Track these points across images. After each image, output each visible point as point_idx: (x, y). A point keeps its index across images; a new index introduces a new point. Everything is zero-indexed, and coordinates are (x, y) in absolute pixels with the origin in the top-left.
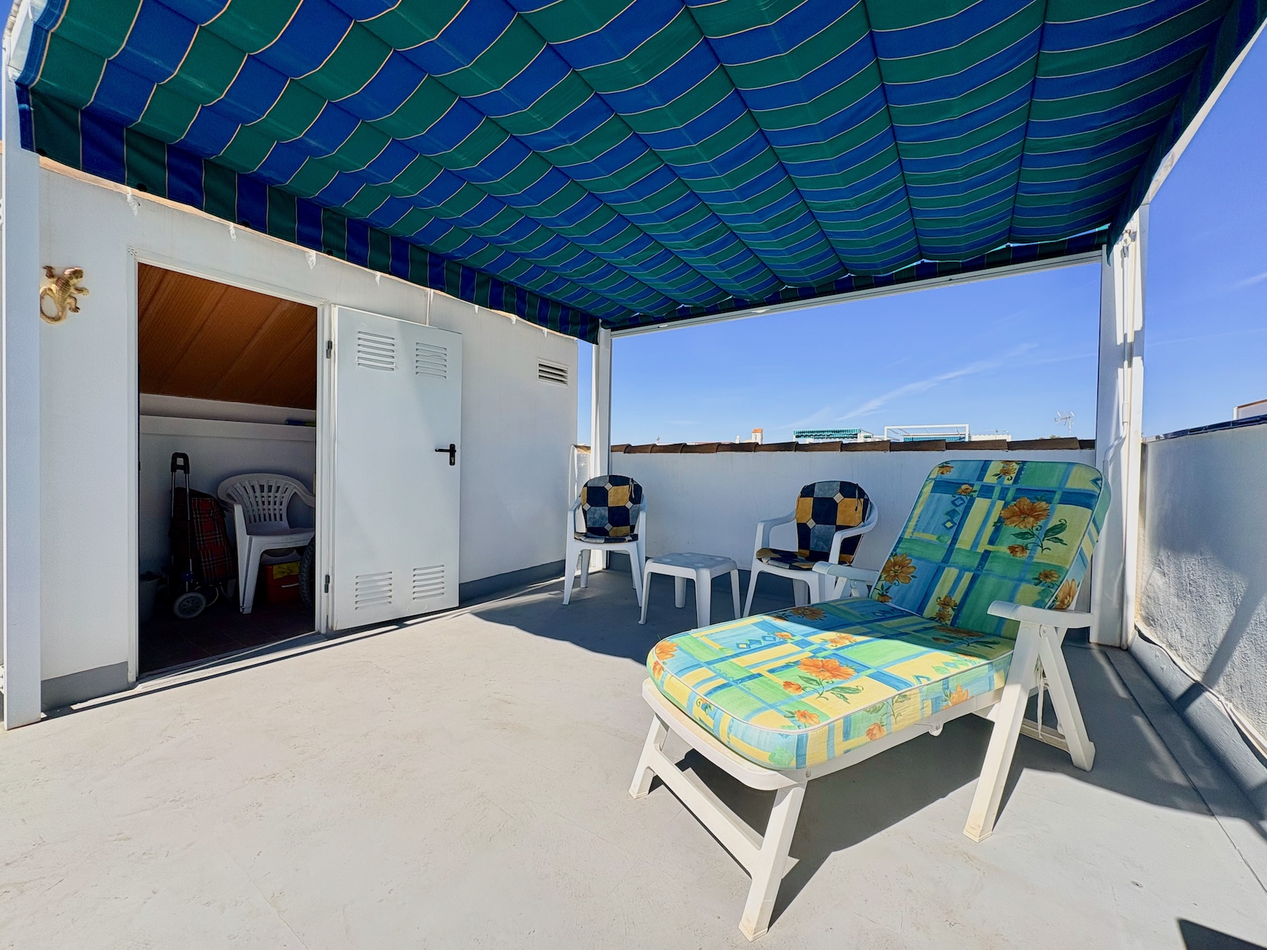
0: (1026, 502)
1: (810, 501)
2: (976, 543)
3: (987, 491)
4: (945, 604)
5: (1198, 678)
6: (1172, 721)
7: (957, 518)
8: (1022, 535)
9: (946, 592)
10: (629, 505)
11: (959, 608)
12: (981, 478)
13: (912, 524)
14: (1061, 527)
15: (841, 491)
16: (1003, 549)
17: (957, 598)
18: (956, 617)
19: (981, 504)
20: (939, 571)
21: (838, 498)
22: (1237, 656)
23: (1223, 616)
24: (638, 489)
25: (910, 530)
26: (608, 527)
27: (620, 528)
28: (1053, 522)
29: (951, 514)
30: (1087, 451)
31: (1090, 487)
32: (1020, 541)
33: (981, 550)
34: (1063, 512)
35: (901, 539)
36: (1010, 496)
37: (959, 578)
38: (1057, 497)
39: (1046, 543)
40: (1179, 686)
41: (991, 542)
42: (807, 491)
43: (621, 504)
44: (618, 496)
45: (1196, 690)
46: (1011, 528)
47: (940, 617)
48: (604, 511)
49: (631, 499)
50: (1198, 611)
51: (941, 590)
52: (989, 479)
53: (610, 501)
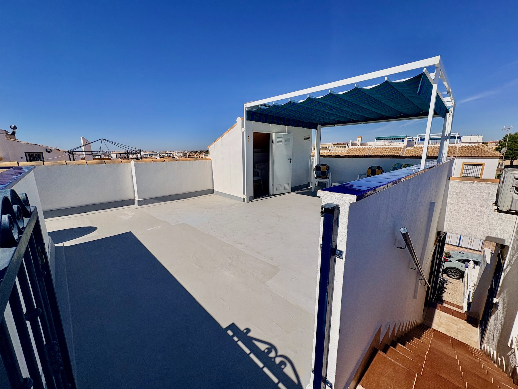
1: (370, 170)
10: (326, 171)
21: (377, 169)
24: (328, 167)
26: (321, 176)
27: (324, 176)
42: (370, 168)
44: (323, 169)
48: (320, 172)
49: (327, 169)
53: (321, 170)
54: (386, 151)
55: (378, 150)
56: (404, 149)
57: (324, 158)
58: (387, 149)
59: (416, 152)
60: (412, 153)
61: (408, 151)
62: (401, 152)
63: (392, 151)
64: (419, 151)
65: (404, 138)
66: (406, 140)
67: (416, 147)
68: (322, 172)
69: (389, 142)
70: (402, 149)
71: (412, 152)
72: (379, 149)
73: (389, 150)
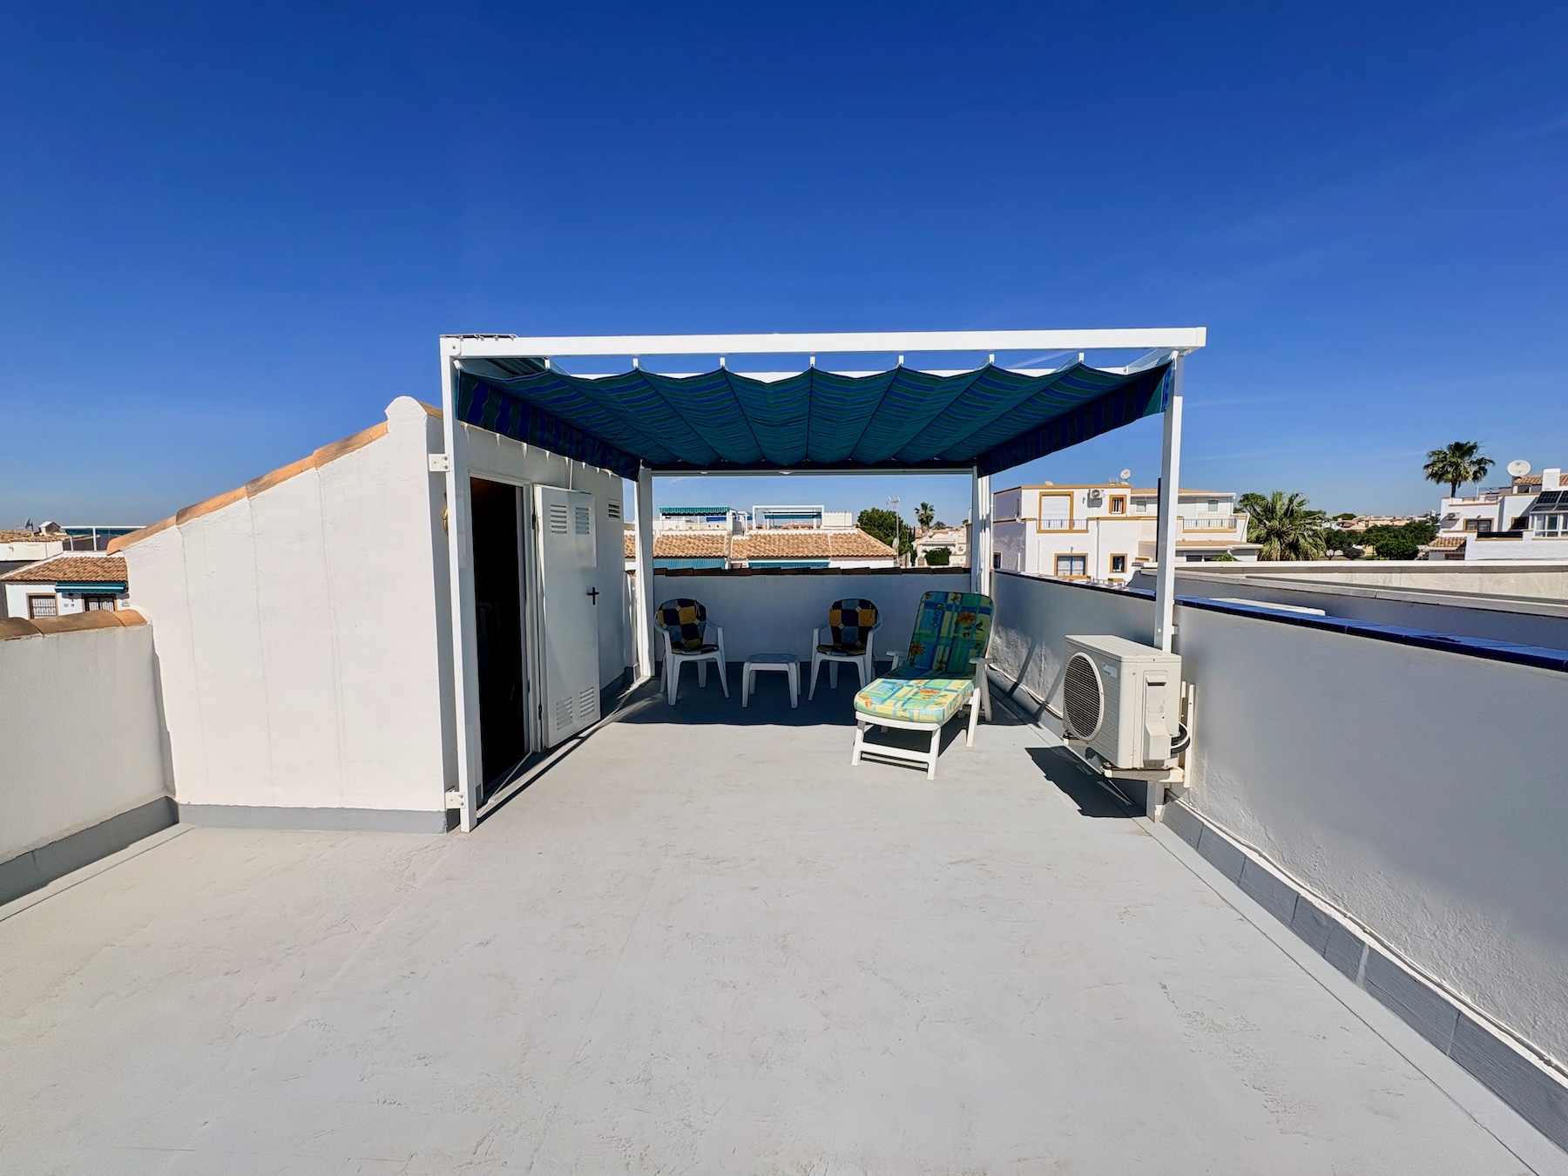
0: (966, 613)
1: (839, 611)
2: (949, 633)
3: (949, 608)
4: (941, 662)
5: (1015, 681)
6: (1009, 700)
7: (939, 621)
8: (967, 628)
9: (940, 657)
10: (697, 622)
11: (947, 664)
12: (946, 601)
13: (918, 625)
14: (981, 624)
15: (860, 605)
16: (961, 635)
17: (945, 659)
18: (946, 668)
19: (948, 614)
20: (935, 647)
21: (858, 609)
22: (1029, 668)
23: (1024, 653)
24: (702, 609)
25: (918, 629)
26: (683, 641)
27: (692, 641)
28: (978, 622)
29: (935, 619)
30: (967, 575)
31: (989, 606)
32: (967, 631)
33: (951, 636)
34: (981, 617)
35: (914, 634)
36: (960, 609)
37: (945, 650)
38: (978, 610)
39: (977, 631)
40: (1009, 686)
41: (955, 632)
42: (837, 605)
43: (690, 622)
44: (686, 615)
45: (1016, 685)
46: (963, 625)
47: (940, 669)
48: (678, 629)
49: (698, 617)
50: (1015, 652)
51: (938, 656)
52: (950, 602)
53: (681, 619)
54: (692, 545)
55: (671, 542)
56: (730, 539)
57: (669, 578)
58: (692, 541)
59: (758, 548)
60: (750, 551)
61: (737, 543)
62: (725, 546)
63: (705, 545)
64: (763, 545)
65: (725, 514)
66: (729, 516)
67: (755, 535)
68: (684, 627)
69: (687, 521)
70: (726, 541)
71: (749, 548)
72: (674, 541)
73: (697, 543)
